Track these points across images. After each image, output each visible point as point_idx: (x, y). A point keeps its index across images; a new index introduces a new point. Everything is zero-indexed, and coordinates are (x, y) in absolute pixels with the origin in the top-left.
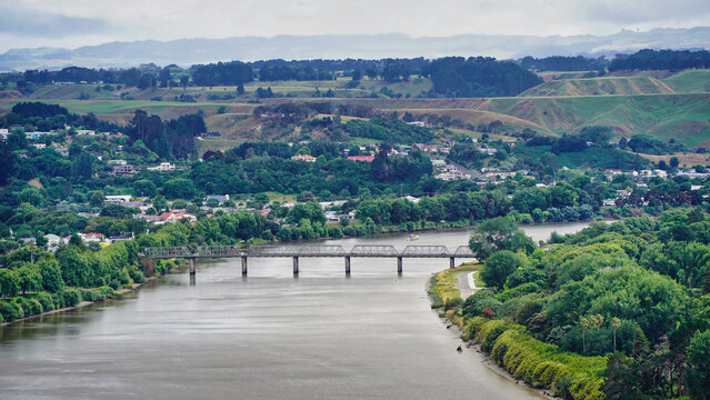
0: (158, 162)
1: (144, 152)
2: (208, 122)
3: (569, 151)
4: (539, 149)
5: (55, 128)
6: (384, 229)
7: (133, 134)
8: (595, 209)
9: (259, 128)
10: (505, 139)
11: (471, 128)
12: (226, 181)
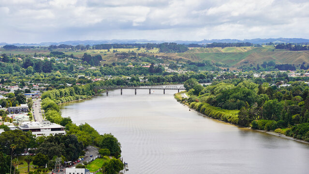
0: (91, 67)
1: (87, 64)
2: (103, 57)
3: (200, 66)
4: (192, 65)
5: (62, 58)
6: (156, 84)
7: (83, 60)
8: (211, 80)
9: (117, 59)
10: (183, 63)
11: (174, 60)
12: (109, 72)
